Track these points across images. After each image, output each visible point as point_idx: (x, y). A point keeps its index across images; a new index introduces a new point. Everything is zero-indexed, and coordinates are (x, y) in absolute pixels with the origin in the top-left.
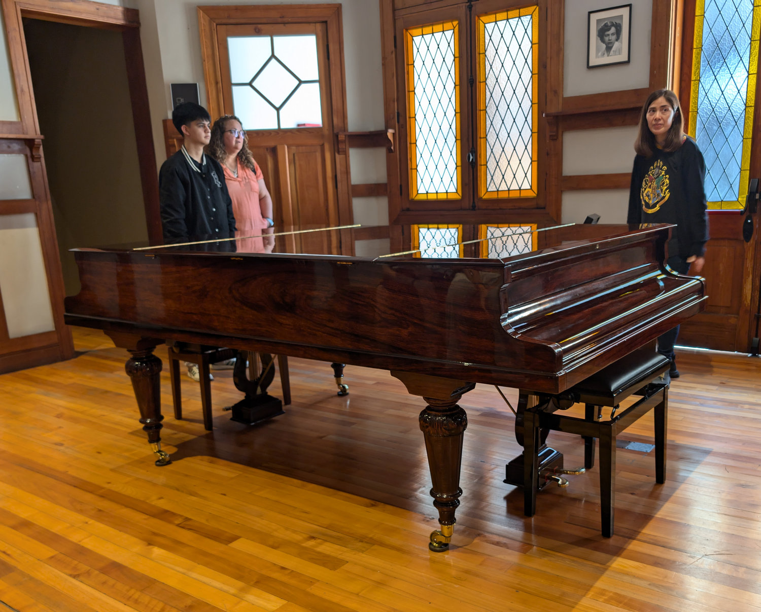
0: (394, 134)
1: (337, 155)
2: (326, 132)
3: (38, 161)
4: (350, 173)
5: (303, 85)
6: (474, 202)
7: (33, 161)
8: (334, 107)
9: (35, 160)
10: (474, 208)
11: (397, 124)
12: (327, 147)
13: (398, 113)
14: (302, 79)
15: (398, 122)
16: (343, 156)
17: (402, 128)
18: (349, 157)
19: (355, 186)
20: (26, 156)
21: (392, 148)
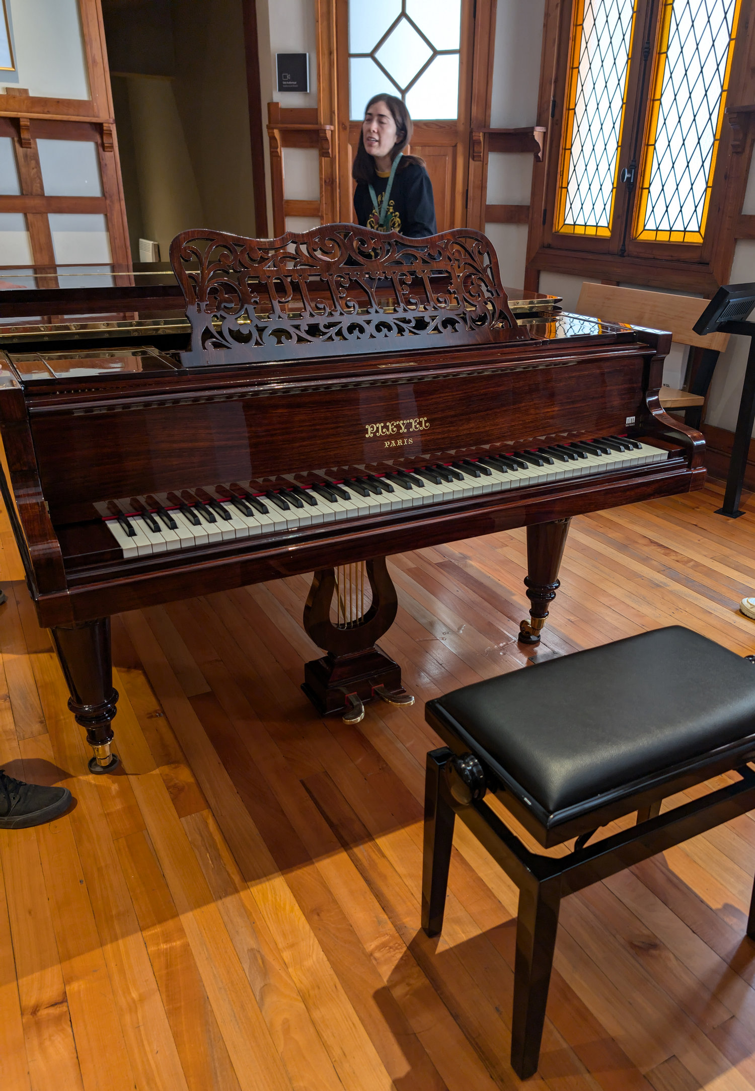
0: (545, 134)
1: (471, 160)
2: (461, 128)
3: (111, 151)
4: (486, 188)
5: (439, 58)
6: (624, 245)
7: (104, 151)
8: (475, 91)
9: (106, 150)
10: (622, 253)
11: (550, 117)
12: (460, 149)
13: (554, 102)
14: (438, 48)
15: (553, 116)
16: (479, 163)
17: (557, 124)
18: (487, 164)
19: (490, 207)
20: (96, 143)
21: (540, 155)
